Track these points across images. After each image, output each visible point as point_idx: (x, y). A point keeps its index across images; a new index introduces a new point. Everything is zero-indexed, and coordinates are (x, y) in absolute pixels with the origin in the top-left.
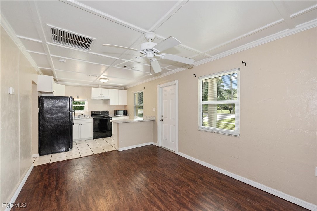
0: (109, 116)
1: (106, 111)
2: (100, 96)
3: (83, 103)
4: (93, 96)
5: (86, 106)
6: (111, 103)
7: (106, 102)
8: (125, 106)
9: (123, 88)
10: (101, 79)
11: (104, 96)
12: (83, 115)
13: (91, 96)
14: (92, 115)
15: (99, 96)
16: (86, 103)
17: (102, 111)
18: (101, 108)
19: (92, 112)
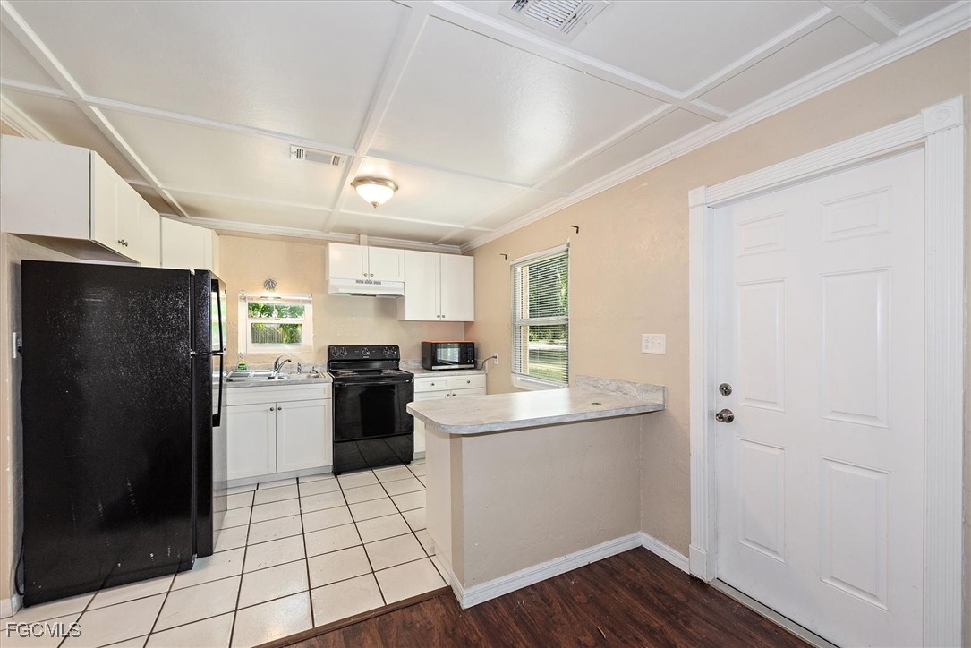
0: (402, 366)
1: (390, 347)
2: (362, 282)
3: (295, 311)
4: (332, 282)
5: (306, 322)
6: (411, 313)
7: (390, 305)
8: (468, 325)
9: (457, 248)
10: (361, 180)
11: (379, 283)
12: (295, 363)
13: (325, 283)
14: (329, 361)
15: (358, 281)
16: (309, 310)
17: (370, 348)
18: (368, 332)
19: (330, 348)
